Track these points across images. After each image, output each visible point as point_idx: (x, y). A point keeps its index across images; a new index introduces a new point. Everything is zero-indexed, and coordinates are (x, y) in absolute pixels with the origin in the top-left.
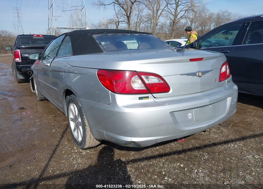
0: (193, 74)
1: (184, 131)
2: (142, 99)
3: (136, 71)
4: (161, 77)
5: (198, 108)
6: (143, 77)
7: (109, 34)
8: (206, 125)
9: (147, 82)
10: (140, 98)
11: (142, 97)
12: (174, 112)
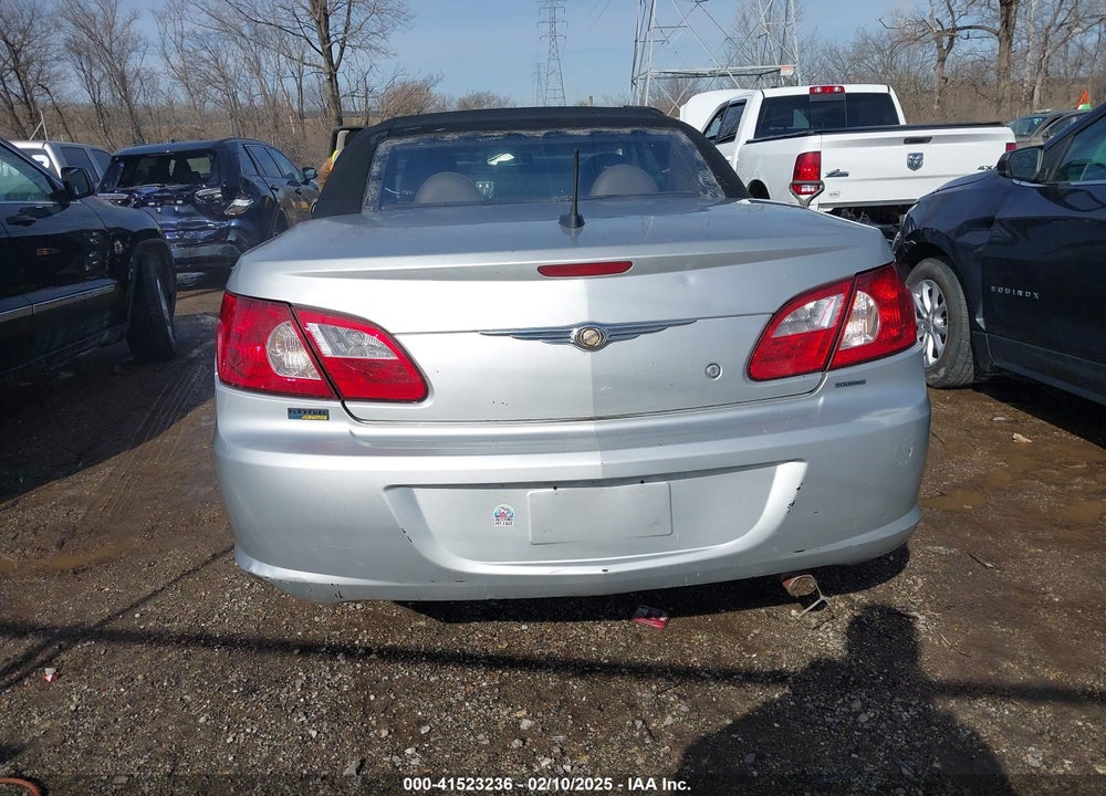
0: (555, 335)
1: (461, 577)
2: (300, 418)
3: (290, 304)
4: (392, 335)
5: (555, 485)
6: (313, 328)
7: (450, 136)
8: (598, 570)
9: (326, 350)
10: (295, 414)
11: (299, 411)
12: (415, 490)
